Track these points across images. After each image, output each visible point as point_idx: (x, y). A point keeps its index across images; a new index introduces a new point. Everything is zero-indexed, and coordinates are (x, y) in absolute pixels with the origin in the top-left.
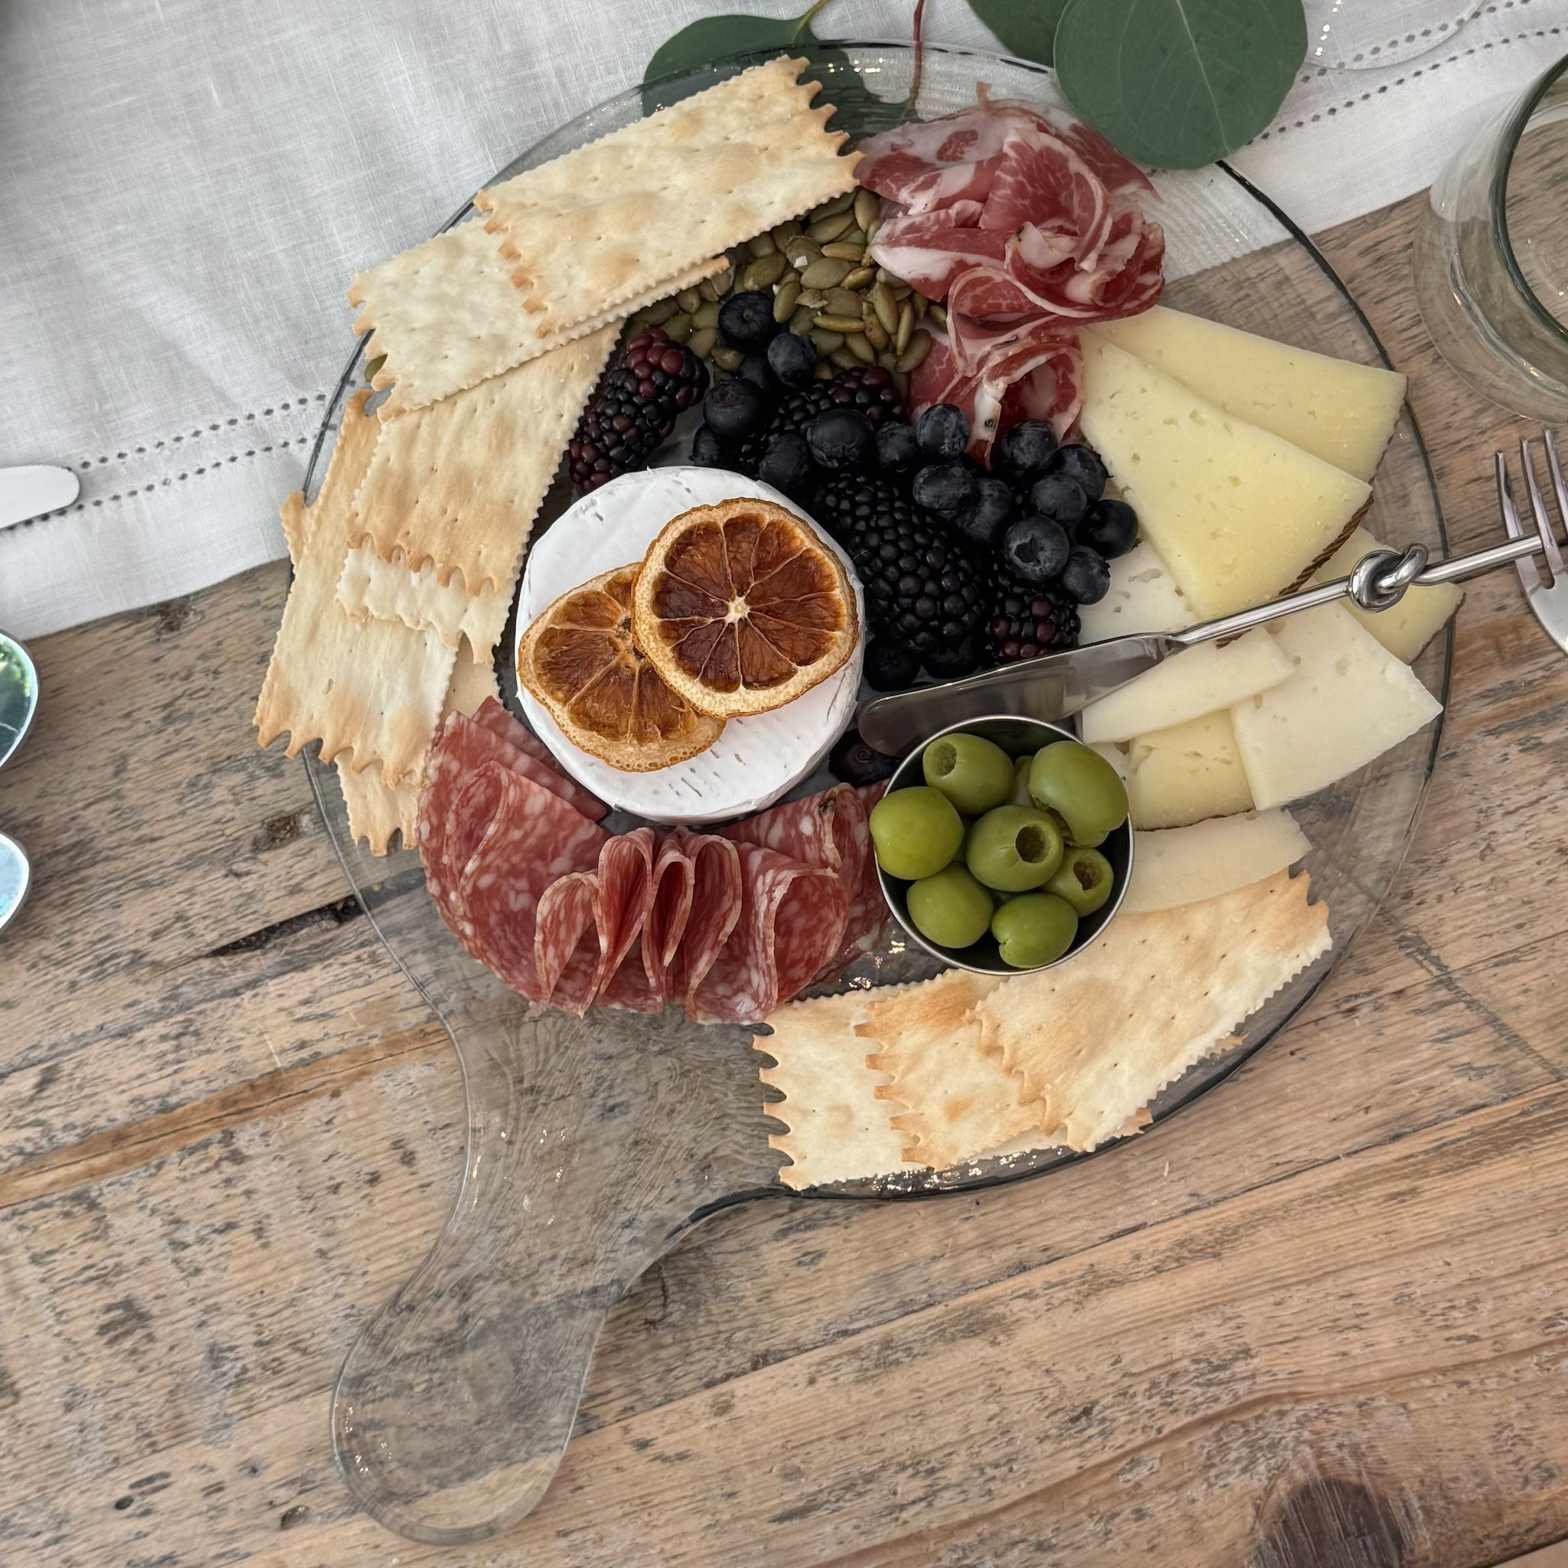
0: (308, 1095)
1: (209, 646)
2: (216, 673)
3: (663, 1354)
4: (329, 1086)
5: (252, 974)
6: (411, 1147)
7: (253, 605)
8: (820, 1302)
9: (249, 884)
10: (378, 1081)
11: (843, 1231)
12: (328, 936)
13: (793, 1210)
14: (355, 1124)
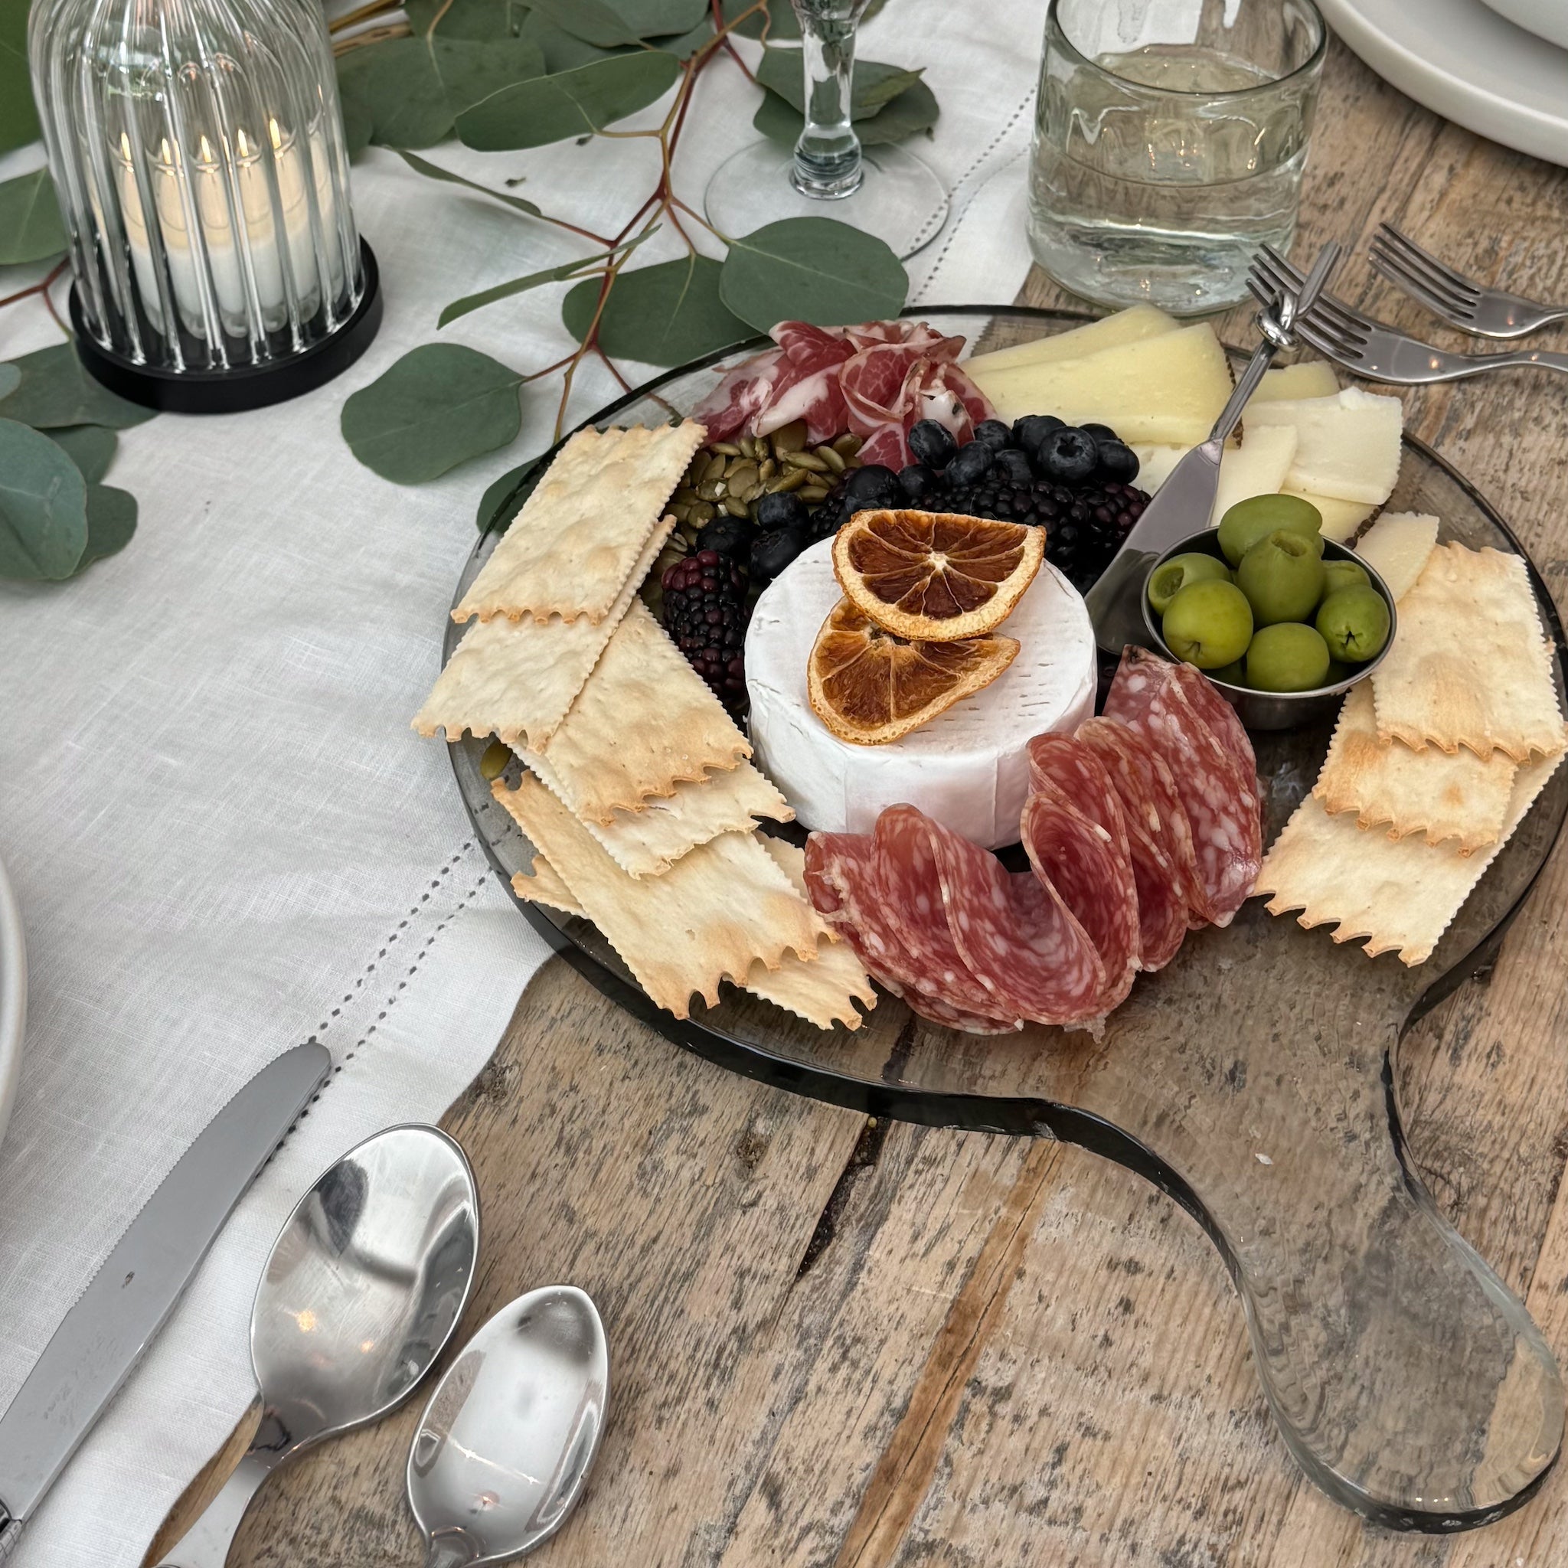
0: (1000, 1294)
1: (547, 1078)
2: (574, 1088)
3: (1492, 1214)
4: (1008, 1272)
5: (848, 1260)
6: (1124, 1258)
7: (551, 1027)
8: (1542, 1075)
9: (770, 1201)
10: (1040, 1236)
11: (1490, 1019)
12: (875, 1182)
13: (1440, 1037)
14: (1062, 1281)
